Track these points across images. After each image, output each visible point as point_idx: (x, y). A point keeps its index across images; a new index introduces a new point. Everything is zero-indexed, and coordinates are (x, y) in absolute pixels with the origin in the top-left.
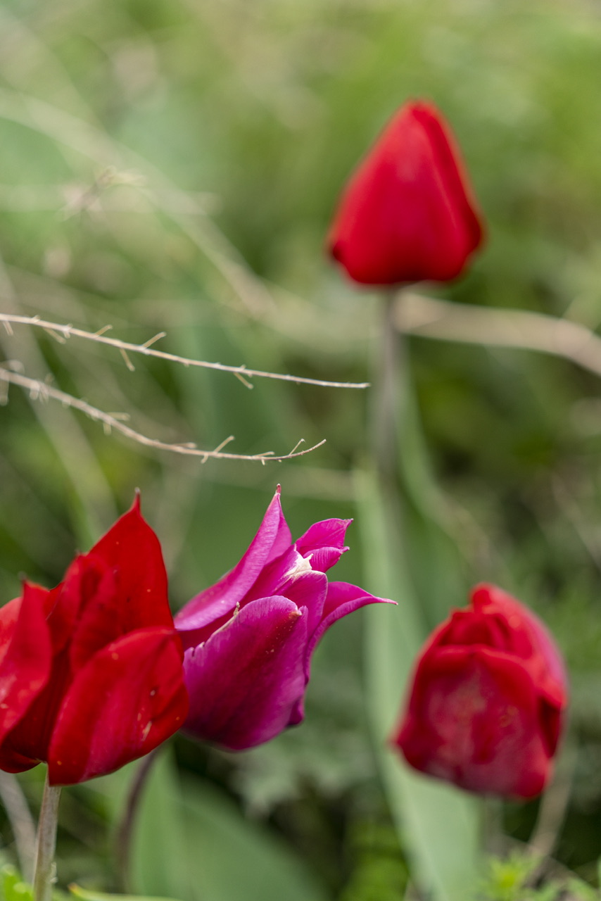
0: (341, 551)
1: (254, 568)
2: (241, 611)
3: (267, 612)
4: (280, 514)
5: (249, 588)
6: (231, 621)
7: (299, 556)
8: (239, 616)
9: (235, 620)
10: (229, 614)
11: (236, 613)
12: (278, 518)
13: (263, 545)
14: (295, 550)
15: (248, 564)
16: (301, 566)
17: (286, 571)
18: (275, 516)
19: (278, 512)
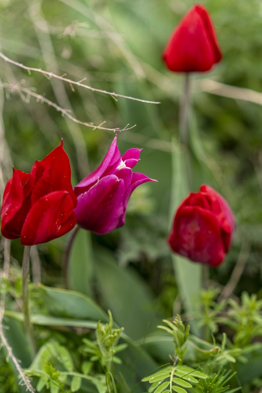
0: (137, 160)
1: (106, 165)
2: (100, 180)
3: (109, 181)
4: (116, 145)
5: (103, 172)
6: (97, 184)
7: (122, 161)
8: (99, 182)
9: (98, 183)
10: (96, 181)
11: (98, 181)
12: (115, 147)
13: (109, 157)
14: (121, 159)
15: (104, 163)
16: (122, 165)
17: (117, 167)
18: (114, 146)
19: (115, 145)
